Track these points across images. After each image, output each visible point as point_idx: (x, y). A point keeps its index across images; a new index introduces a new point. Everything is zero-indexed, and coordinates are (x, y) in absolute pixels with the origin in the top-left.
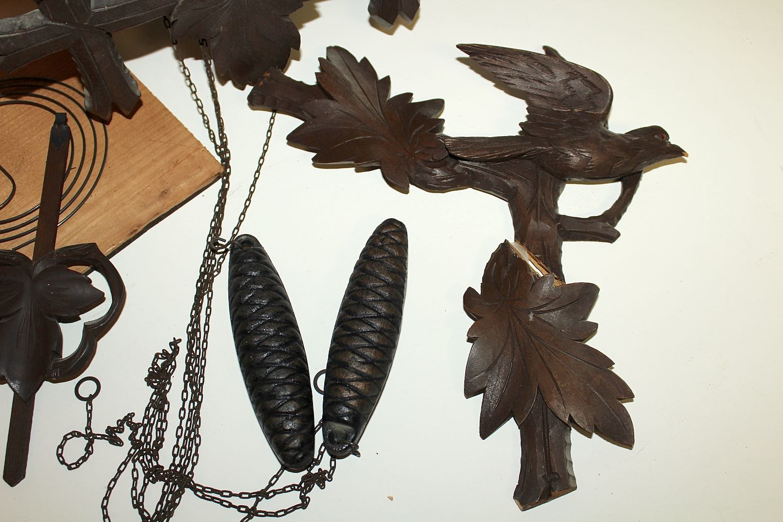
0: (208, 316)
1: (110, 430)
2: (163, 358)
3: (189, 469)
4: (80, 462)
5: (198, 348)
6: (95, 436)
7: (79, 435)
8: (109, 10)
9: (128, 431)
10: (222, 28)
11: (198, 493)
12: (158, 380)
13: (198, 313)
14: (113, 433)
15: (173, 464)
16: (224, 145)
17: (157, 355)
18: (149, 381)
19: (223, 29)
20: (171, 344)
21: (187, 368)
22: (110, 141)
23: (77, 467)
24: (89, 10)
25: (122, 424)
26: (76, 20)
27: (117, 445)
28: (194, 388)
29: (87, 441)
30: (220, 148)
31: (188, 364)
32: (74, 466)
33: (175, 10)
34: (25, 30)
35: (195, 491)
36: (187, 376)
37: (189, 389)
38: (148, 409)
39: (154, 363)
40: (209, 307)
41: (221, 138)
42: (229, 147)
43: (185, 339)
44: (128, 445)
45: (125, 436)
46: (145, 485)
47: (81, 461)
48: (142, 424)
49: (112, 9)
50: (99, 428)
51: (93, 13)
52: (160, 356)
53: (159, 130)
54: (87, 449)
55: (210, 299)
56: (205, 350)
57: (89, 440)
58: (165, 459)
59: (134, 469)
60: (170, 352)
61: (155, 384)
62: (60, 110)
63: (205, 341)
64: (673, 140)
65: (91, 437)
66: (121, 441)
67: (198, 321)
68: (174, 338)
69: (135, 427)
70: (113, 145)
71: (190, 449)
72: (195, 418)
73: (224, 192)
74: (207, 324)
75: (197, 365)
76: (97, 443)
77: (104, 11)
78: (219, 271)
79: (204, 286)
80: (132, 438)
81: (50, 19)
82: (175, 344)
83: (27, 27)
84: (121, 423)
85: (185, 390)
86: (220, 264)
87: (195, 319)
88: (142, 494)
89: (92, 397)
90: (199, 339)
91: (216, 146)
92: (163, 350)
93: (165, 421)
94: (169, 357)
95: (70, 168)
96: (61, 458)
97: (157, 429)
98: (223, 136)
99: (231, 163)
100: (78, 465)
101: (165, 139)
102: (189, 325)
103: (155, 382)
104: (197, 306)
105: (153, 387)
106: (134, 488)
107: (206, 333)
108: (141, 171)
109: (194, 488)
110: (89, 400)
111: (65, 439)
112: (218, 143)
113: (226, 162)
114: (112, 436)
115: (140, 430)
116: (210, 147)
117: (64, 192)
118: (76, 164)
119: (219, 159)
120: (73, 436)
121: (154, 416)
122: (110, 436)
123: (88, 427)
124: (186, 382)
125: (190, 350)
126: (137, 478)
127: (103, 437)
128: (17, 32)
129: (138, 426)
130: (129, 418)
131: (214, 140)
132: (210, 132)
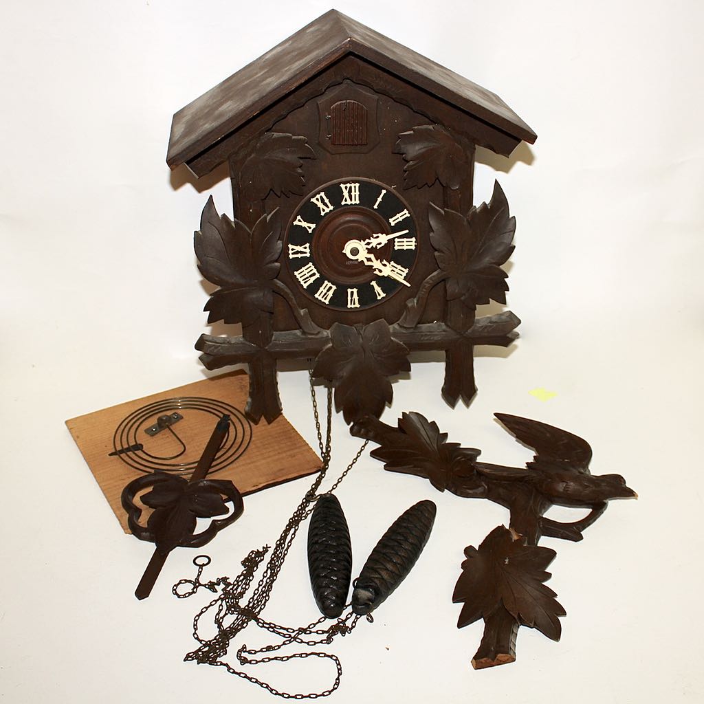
0: (292, 539)
1: (211, 583)
2: (256, 554)
3: (257, 610)
5: (281, 553)
6: (200, 585)
7: (190, 582)
9: (222, 586)
11: (260, 624)
13: (286, 536)
15: (248, 606)
16: (328, 452)
17: (252, 552)
18: (244, 563)
19: (346, 376)
20: (263, 548)
21: (271, 561)
22: (253, 439)
23: (185, 597)
24: (271, 341)
26: (262, 344)
27: (214, 592)
28: (273, 572)
29: (194, 586)
30: (324, 454)
31: (272, 559)
32: (182, 596)
34: (231, 344)
35: (258, 622)
36: (269, 565)
37: (269, 571)
38: (239, 577)
39: (250, 555)
40: (294, 534)
41: (327, 449)
42: (330, 454)
43: (274, 546)
44: (220, 592)
45: (220, 588)
46: (226, 614)
47: (188, 595)
48: (233, 584)
49: (284, 343)
50: (203, 580)
51: (272, 343)
52: (254, 552)
54: (193, 589)
55: (296, 531)
56: (285, 555)
57: (196, 585)
58: (243, 603)
59: (221, 605)
60: (262, 551)
61: (247, 566)
62: (227, 413)
63: (287, 550)
64: (628, 485)
66: (217, 590)
67: (284, 540)
68: (267, 545)
69: (228, 584)
71: (261, 601)
72: (269, 587)
73: (320, 478)
74: (290, 542)
75: (278, 561)
76: (201, 588)
77: (279, 344)
78: (306, 517)
79: (294, 523)
80: (224, 589)
81: (247, 340)
82: (266, 549)
84: (219, 581)
85: (266, 572)
86: (308, 514)
87: (283, 538)
88: (222, 618)
89: (204, 565)
90: (283, 548)
91: (322, 453)
92: (257, 550)
93: (249, 584)
94: (260, 554)
95: (222, 447)
96: (174, 591)
97: (242, 588)
98: (328, 446)
99: (329, 463)
101: (289, 444)
102: (279, 540)
104: (286, 532)
105: (245, 567)
106: (218, 614)
107: (289, 546)
108: (269, 457)
109: (257, 621)
110: (201, 566)
111: (180, 582)
112: (324, 450)
113: (326, 462)
114: (211, 586)
115: (231, 587)
116: (318, 453)
117: (212, 465)
118: (227, 446)
119: (322, 460)
120: (186, 582)
121: (242, 581)
123: (197, 579)
124: (268, 568)
125: (275, 553)
126: (222, 610)
127: (205, 586)
129: (230, 584)
130: (224, 579)
131: (322, 448)
132: (321, 443)
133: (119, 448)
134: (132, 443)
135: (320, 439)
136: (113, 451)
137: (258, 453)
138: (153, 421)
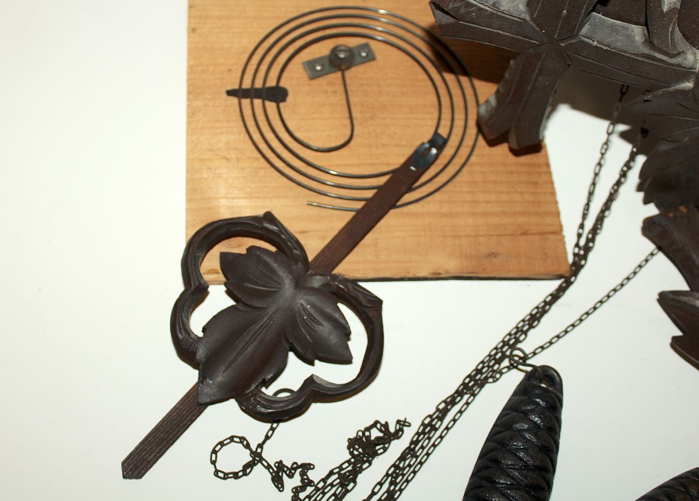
1: (280, 465)
2: (380, 430)
4: (230, 476)
5: (423, 447)
6: (261, 459)
7: (248, 446)
8: (596, 47)
10: (687, 139)
12: (360, 450)
13: (446, 410)
14: (281, 471)
16: (587, 248)
17: (376, 423)
18: (352, 443)
19: (688, 141)
20: (398, 422)
21: (399, 461)
22: (473, 159)
23: (224, 478)
24: (577, 35)
25: (295, 469)
26: (557, 34)
27: (277, 487)
28: (392, 488)
29: (251, 459)
30: (580, 249)
31: (402, 458)
32: (221, 475)
33: (660, 92)
34: (497, 10)
36: (393, 469)
37: (386, 485)
38: (332, 473)
39: (368, 429)
40: (462, 412)
41: (588, 241)
42: (590, 255)
43: (416, 427)
44: (287, 495)
45: (291, 483)
47: (232, 475)
48: (316, 486)
49: (600, 48)
50: (271, 455)
51: (579, 40)
52: (379, 426)
53: (528, 183)
54: (246, 467)
56: (428, 455)
57: (254, 459)
60: (392, 429)
61: (356, 453)
63: (435, 446)
65: (257, 458)
66: (283, 486)
67: (441, 419)
68: (406, 419)
69: (307, 482)
70: (472, 164)
75: (410, 465)
76: (259, 468)
77: (590, 45)
80: (297, 491)
82: (402, 424)
83: (502, 8)
84: (295, 467)
85: (381, 484)
87: (442, 413)
90: (430, 439)
91: (577, 245)
92: (387, 423)
94: (387, 435)
96: (214, 456)
98: (591, 240)
99: (581, 273)
100: (226, 476)
101: (529, 197)
102: (430, 416)
103: (357, 450)
104: (451, 402)
105: (351, 453)
108: (484, 214)
111: (232, 439)
112: (582, 242)
113: (577, 267)
114: (278, 473)
115: (309, 490)
119: (570, 259)
120: (241, 442)
121: (332, 485)
122: (277, 473)
123: (260, 446)
124: (387, 475)
125: (414, 443)
127: (268, 467)
128: (489, 7)
129: (310, 483)
130: (306, 467)
131: (579, 236)
132: (582, 226)
133: (247, 84)
134: (271, 82)
135: (585, 216)
136: (236, 87)
137: (468, 197)
138: (323, 49)
